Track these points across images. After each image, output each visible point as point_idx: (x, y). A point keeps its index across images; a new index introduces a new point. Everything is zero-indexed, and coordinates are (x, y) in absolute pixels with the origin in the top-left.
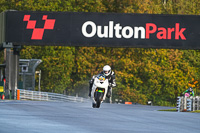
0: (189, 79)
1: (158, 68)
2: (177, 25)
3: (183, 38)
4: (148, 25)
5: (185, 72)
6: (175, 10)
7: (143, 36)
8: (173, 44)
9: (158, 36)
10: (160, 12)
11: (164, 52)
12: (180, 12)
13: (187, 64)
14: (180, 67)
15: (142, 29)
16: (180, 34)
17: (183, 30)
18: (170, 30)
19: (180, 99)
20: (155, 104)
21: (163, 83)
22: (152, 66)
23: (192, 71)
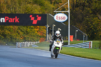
0: (20, 36)
1: (9, 32)
2: (16, 17)
4: (6, 17)
5: (19, 34)
6: (15, 12)
7: (4, 21)
8: (15, 24)
9: (9, 21)
10: (10, 13)
11: (11, 27)
12: (17, 13)
13: (19, 31)
14: (17, 32)
15: (4, 19)
16: (17, 20)
19: (17, 43)
21: (11, 38)
22: (7, 32)
23: (21, 33)
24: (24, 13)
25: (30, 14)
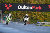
0: (42, 18)
1: (35, 16)
2: (39, 6)
3: (41, 9)
4: (33, 6)
5: (41, 17)
8: (38, 10)
9: (35, 9)
10: (35, 3)
11: (36, 12)
12: (40, 3)
13: (42, 15)
14: (40, 16)
15: (31, 7)
16: (40, 8)
17: (41, 7)
18: (38, 7)
19: (40, 23)
20: (34, 24)
21: (36, 19)
22: (34, 16)
23: (43, 16)
24: (44, 4)
25: (48, 5)
